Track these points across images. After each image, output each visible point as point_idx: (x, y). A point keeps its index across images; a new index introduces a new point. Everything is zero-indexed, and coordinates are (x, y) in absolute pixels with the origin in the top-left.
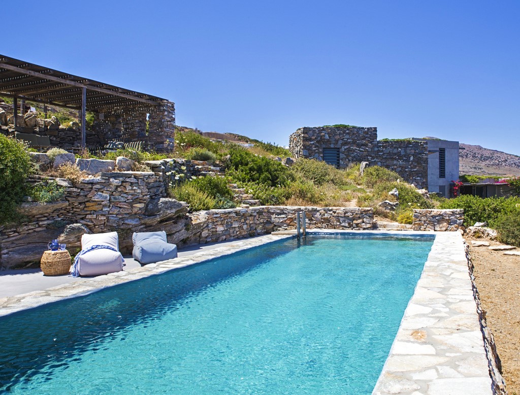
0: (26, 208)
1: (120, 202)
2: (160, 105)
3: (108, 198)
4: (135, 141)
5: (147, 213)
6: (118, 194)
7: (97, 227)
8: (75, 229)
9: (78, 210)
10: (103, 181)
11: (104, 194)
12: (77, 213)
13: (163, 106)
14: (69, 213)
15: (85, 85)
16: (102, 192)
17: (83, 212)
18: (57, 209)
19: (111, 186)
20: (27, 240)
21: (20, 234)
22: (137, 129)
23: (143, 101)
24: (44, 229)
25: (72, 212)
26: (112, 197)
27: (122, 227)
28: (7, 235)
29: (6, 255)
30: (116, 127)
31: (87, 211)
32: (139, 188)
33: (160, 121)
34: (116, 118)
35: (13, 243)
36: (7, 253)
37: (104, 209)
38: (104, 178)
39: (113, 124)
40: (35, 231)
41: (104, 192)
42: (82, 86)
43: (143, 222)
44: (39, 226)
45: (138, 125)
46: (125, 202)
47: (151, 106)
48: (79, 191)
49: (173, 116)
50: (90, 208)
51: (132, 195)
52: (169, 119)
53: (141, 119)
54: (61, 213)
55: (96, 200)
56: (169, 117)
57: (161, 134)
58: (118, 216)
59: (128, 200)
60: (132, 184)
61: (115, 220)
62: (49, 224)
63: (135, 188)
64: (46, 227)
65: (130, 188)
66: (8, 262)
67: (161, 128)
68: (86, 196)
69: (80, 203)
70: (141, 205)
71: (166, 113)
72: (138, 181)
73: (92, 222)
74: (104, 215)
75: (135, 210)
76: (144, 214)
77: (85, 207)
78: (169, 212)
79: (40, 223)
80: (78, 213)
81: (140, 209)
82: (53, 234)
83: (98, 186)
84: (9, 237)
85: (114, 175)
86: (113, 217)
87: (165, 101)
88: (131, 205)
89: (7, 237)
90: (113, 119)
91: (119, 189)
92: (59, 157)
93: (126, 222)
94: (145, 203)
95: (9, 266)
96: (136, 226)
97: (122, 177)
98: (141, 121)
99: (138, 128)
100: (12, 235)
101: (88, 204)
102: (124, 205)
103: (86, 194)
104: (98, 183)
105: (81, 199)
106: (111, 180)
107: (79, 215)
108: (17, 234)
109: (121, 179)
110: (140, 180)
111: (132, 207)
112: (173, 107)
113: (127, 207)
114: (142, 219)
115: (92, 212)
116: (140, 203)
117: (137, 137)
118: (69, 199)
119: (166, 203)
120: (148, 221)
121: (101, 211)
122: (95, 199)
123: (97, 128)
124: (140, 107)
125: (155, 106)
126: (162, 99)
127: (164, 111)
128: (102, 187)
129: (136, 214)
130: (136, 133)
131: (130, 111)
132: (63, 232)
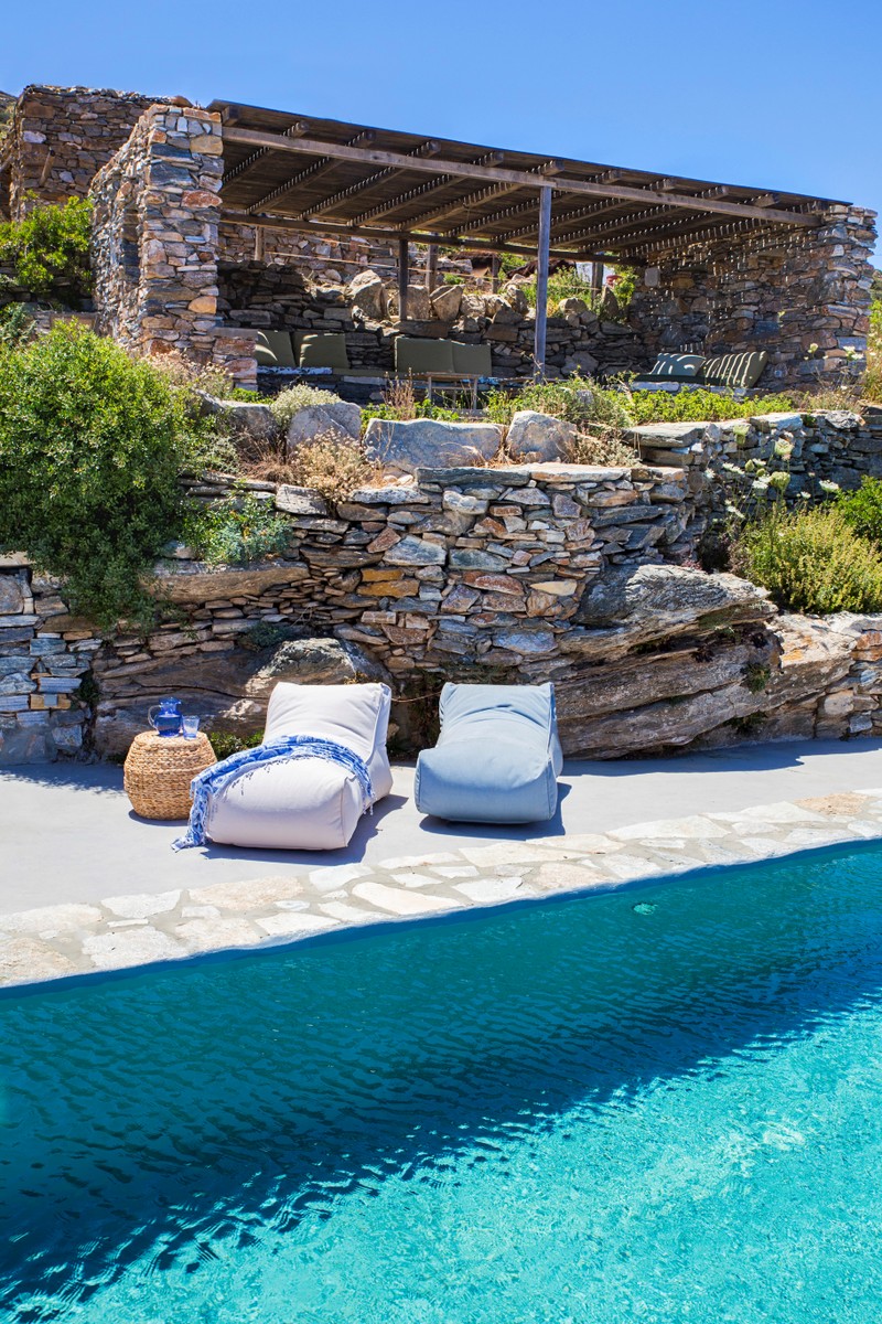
0: (166, 579)
1: (484, 573)
2: (820, 224)
3: (441, 558)
4: (737, 352)
5: (582, 618)
6: (475, 543)
7: (398, 652)
8: (304, 657)
9: (336, 592)
10: (425, 499)
11: (425, 545)
12: (334, 601)
13: (833, 224)
14: (313, 600)
15: (548, 178)
16: (420, 536)
17: (351, 602)
18: (275, 585)
19: (449, 515)
20: (175, 678)
21: (154, 658)
22: (748, 312)
24: (229, 645)
25: (318, 597)
26: (453, 554)
27: (484, 660)
28: (120, 657)
29: (108, 718)
30: (695, 307)
31: (365, 597)
32: (553, 527)
33: (818, 280)
34: (695, 278)
35: (133, 683)
36: (111, 713)
37: (425, 596)
38: (427, 487)
39: (683, 298)
40: (199, 650)
41: (425, 535)
42: (539, 182)
43: (565, 646)
44: (215, 638)
45: (753, 297)
46: (504, 572)
47: (793, 230)
48: (343, 529)
49: (870, 260)
50: (377, 590)
51: (528, 550)
52: (847, 272)
53: (764, 279)
54: (287, 599)
55: (399, 562)
56: (849, 264)
57: (817, 324)
58: (472, 620)
59: (514, 566)
60: (526, 511)
61: (462, 635)
62: (241, 634)
63: (536, 525)
64: (235, 642)
65: (521, 524)
66: (106, 741)
67: (820, 304)
68: (364, 548)
69: (345, 572)
70: (566, 588)
71: (839, 251)
72: (551, 500)
73: (384, 635)
74: (423, 615)
75: (538, 604)
76: (572, 621)
77: (362, 583)
78: (667, 616)
79: (216, 628)
80: (340, 603)
81: (559, 600)
82: (244, 665)
83: (405, 516)
84: (124, 664)
85: (458, 479)
86: (455, 622)
87: (838, 208)
88: (525, 586)
89: (118, 662)
90: (684, 283)
91: (479, 529)
92: (306, 415)
93: (501, 642)
94: (579, 580)
95: (108, 752)
96: (537, 659)
97: (490, 484)
98: (763, 285)
99: (754, 308)
100: (130, 660)
101: (368, 575)
102: (496, 583)
103: (366, 539)
104: (404, 505)
105: (346, 557)
106: (448, 495)
107: (341, 608)
108: (144, 656)
109: (486, 493)
110: (558, 498)
111: (527, 590)
112: (869, 226)
113: (506, 591)
114: (563, 636)
115: (383, 602)
116: (558, 578)
117: (745, 339)
118: (309, 554)
119: (658, 584)
120: (589, 645)
121: (412, 602)
122: (395, 557)
123: (641, 315)
124: (759, 238)
125: (805, 229)
126: (826, 204)
127: (834, 242)
128: (419, 518)
129: (540, 617)
130: (745, 324)
131: (729, 253)
132: (266, 663)
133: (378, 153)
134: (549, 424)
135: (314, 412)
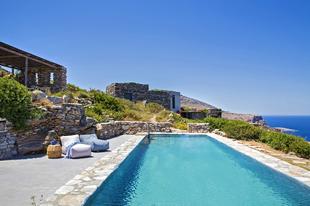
0: (29, 122)
1: (70, 119)
2: (60, 69)
3: (65, 117)
4: (44, 87)
5: (81, 125)
6: (69, 115)
7: (60, 132)
8: (53, 133)
9: (51, 123)
10: (63, 108)
11: (63, 115)
12: (50, 124)
13: (62, 70)
14: (47, 125)
15: (27, 56)
16: (62, 114)
17: (54, 124)
18: (41, 123)
19: (66, 111)
20: (29, 139)
21: (26, 136)
22: (46, 80)
23: (53, 66)
24: (36, 133)
25: (48, 124)
26: (66, 116)
27: (71, 132)
28: (20, 137)
29: (21, 148)
30: (34, 79)
31: (55, 124)
32: (78, 112)
33: (60, 77)
34: (33, 74)
35: (23, 141)
36: (21, 147)
37: (63, 123)
38: (63, 106)
39: (32, 77)
40: (32, 134)
41: (63, 114)
42: (26, 57)
43: (79, 129)
44: (34, 132)
45: (47, 78)
46: (71, 119)
47: (55, 69)
48: (52, 113)
49: (66, 75)
50: (57, 122)
51: (75, 115)
52: (64, 76)
53: (48, 76)
54: (43, 125)
55: (60, 118)
56: (64, 75)
57: (60, 84)
58: (69, 126)
59: (73, 118)
60: (75, 110)
61: (68, 129)
63: (76, 112)
64: (37, 132)
65: (74, 112)
66: (22, 152)
67: (60, 81)
68: (55, 116)
69: (52, 120)
70: (78, 121)
71: (63, 73)
72: (77, 108)
73: (58, 129)
74: (63, 126)
75: (76, 123)
76: (80, 125)
77: (55, 121)
78: (90, 124)
79: (35, 130)
80: (52, 125)
81: (78, 123)
82: (42, 136)
83: (60, 111)
84: (21, 138)
85: (67, 105)
86: (67, 127)
87: (63, 67)
88: (74, 120)
89: (20, 138)
90: (32, 74)
91: (70, 112)
92: (39, 95)
93: (72, 129)
94: (79, 119)
95: (23, 154)
96: (76, 131)
97: (71, 106)
99: (47, 80)
100: (22, 137)
101: (56, 120)
102: (71, 120)
103: (55, 115)
104: (60, 109)
105: (53, 117)
106: (67, 107)
107: (52, 126)
108: (24, 136)
109: (71, 107)
110: (78, 108)
111: (75, 122)
112: (66, 70)
113: (72, 122)
114: (79, 128)
115: (58, 124)
116: (78, 119)
117: (46, 85)
118: (48, 117)
119: (89, 120)
120: (82, 129)
121: (62, 124)
122: (59, 117)
123: (23, 79)
124: (48, 69)
125: (57, 70)
126: (61, 66)
127: (62, 72)
128: (62, 111)
129: (76, 125)
130: (46, 82)
131: (42, 71)
132: (47, 135)
133: (2, 47)
134: (68, 97)
135: (40, 94)
